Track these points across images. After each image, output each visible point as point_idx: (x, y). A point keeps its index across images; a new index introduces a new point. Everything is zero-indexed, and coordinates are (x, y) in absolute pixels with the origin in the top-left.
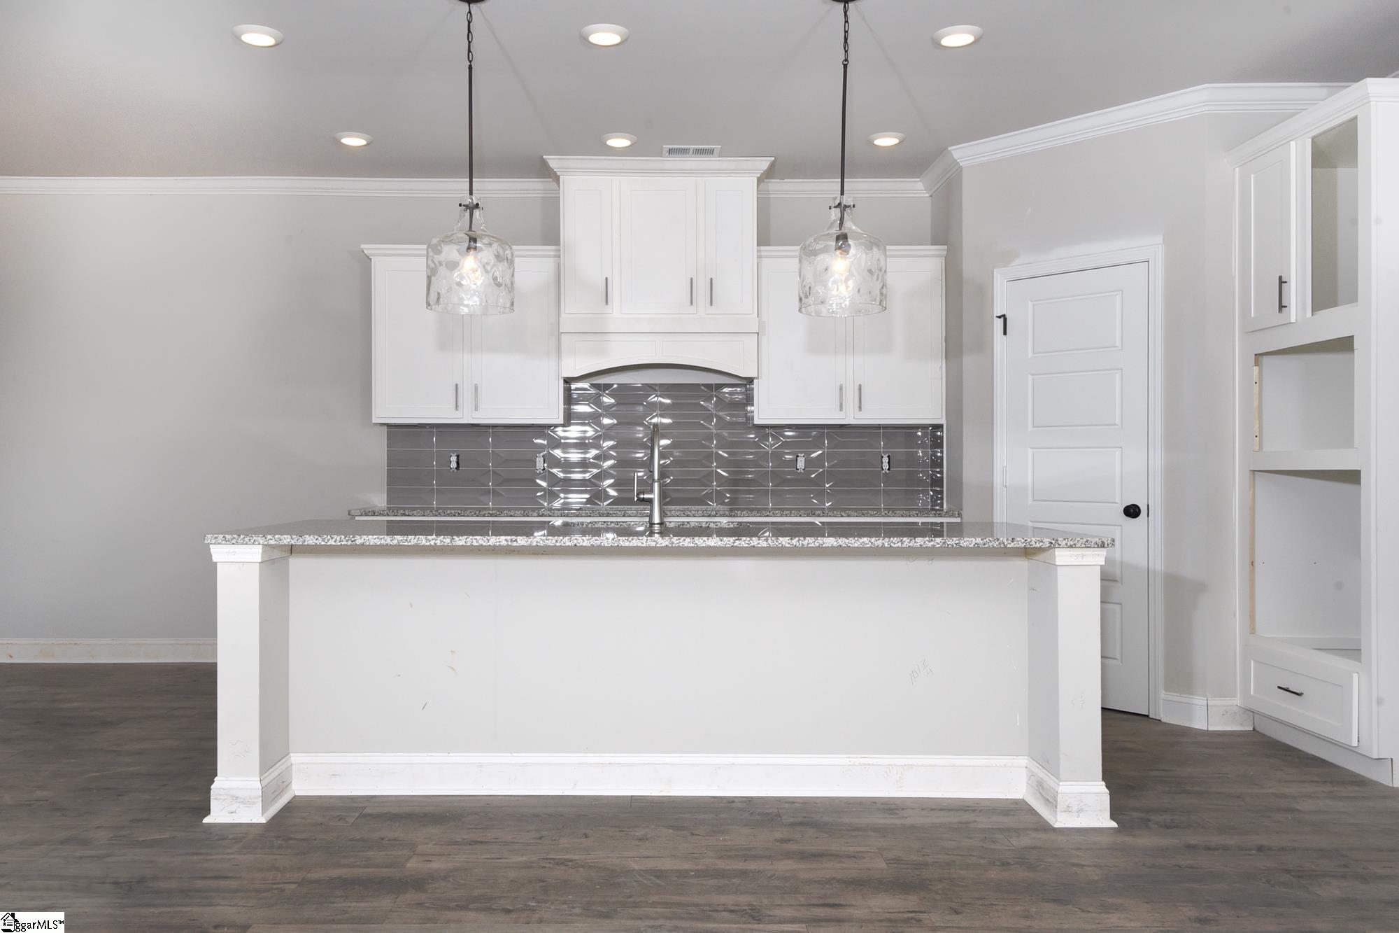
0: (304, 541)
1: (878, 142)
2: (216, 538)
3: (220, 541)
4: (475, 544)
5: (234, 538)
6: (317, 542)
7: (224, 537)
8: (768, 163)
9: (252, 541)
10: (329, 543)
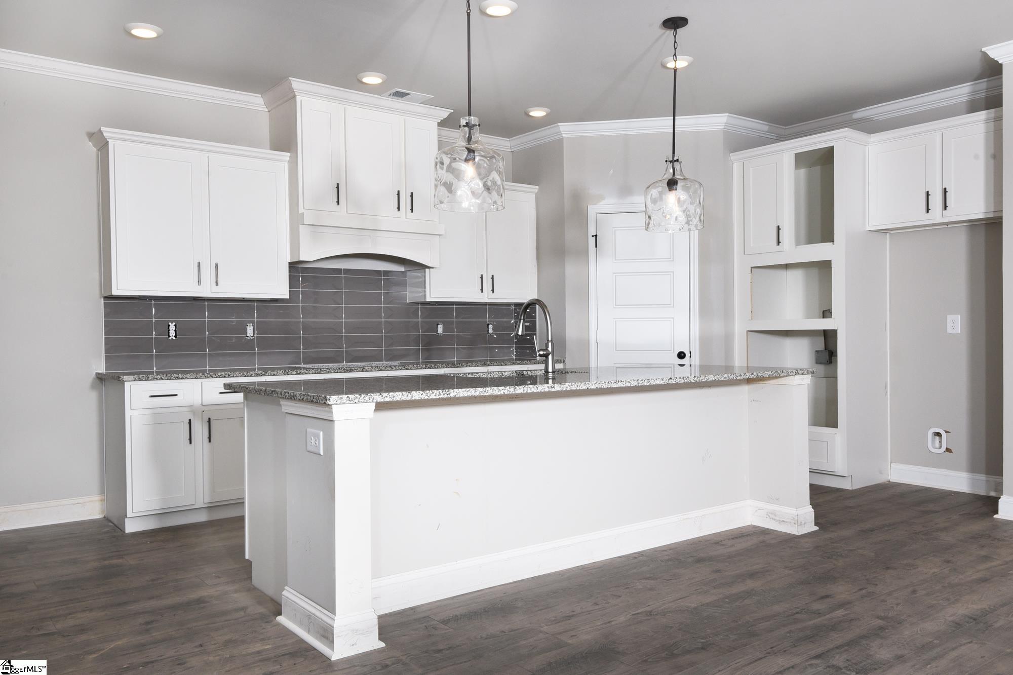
0: (412, 397)
1: (532, 114)
2: (341, 398)
3: (345, 401)
4: (529, 391)
5: (356, 398)
6: (422, 396)
7: (348, 397)
8: (449, 113)
9: (371, 399)
10: (430, 398)
